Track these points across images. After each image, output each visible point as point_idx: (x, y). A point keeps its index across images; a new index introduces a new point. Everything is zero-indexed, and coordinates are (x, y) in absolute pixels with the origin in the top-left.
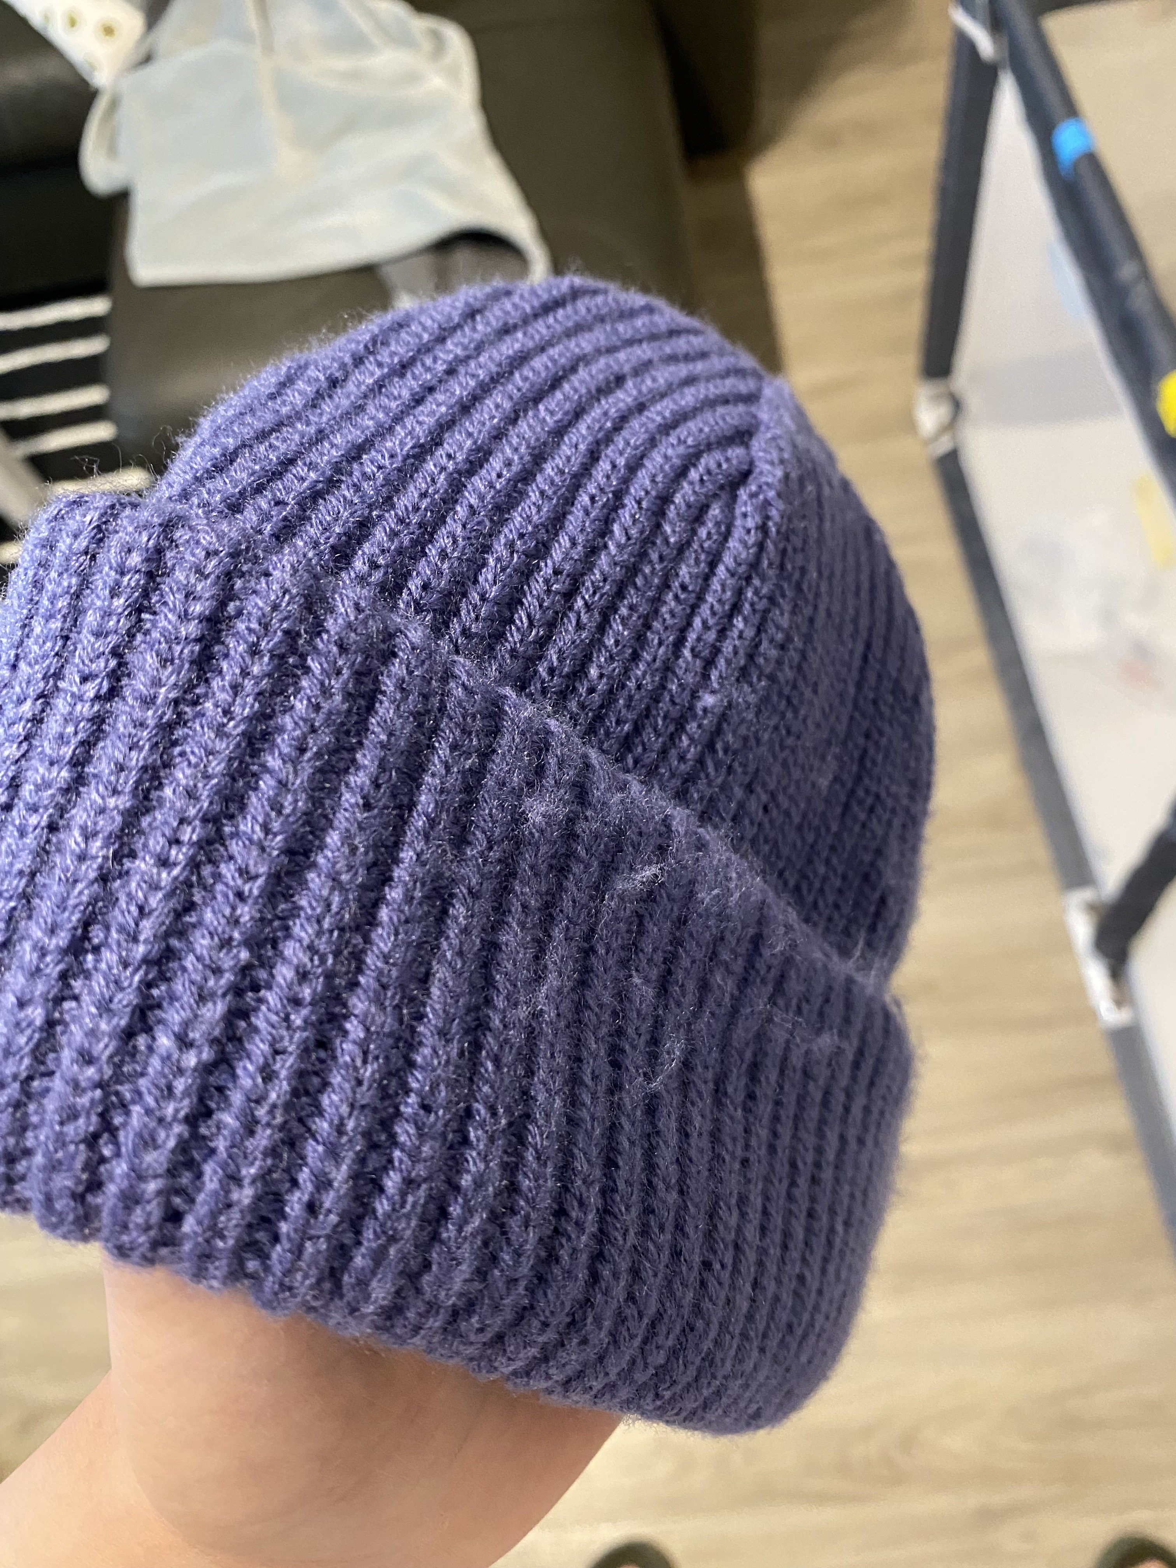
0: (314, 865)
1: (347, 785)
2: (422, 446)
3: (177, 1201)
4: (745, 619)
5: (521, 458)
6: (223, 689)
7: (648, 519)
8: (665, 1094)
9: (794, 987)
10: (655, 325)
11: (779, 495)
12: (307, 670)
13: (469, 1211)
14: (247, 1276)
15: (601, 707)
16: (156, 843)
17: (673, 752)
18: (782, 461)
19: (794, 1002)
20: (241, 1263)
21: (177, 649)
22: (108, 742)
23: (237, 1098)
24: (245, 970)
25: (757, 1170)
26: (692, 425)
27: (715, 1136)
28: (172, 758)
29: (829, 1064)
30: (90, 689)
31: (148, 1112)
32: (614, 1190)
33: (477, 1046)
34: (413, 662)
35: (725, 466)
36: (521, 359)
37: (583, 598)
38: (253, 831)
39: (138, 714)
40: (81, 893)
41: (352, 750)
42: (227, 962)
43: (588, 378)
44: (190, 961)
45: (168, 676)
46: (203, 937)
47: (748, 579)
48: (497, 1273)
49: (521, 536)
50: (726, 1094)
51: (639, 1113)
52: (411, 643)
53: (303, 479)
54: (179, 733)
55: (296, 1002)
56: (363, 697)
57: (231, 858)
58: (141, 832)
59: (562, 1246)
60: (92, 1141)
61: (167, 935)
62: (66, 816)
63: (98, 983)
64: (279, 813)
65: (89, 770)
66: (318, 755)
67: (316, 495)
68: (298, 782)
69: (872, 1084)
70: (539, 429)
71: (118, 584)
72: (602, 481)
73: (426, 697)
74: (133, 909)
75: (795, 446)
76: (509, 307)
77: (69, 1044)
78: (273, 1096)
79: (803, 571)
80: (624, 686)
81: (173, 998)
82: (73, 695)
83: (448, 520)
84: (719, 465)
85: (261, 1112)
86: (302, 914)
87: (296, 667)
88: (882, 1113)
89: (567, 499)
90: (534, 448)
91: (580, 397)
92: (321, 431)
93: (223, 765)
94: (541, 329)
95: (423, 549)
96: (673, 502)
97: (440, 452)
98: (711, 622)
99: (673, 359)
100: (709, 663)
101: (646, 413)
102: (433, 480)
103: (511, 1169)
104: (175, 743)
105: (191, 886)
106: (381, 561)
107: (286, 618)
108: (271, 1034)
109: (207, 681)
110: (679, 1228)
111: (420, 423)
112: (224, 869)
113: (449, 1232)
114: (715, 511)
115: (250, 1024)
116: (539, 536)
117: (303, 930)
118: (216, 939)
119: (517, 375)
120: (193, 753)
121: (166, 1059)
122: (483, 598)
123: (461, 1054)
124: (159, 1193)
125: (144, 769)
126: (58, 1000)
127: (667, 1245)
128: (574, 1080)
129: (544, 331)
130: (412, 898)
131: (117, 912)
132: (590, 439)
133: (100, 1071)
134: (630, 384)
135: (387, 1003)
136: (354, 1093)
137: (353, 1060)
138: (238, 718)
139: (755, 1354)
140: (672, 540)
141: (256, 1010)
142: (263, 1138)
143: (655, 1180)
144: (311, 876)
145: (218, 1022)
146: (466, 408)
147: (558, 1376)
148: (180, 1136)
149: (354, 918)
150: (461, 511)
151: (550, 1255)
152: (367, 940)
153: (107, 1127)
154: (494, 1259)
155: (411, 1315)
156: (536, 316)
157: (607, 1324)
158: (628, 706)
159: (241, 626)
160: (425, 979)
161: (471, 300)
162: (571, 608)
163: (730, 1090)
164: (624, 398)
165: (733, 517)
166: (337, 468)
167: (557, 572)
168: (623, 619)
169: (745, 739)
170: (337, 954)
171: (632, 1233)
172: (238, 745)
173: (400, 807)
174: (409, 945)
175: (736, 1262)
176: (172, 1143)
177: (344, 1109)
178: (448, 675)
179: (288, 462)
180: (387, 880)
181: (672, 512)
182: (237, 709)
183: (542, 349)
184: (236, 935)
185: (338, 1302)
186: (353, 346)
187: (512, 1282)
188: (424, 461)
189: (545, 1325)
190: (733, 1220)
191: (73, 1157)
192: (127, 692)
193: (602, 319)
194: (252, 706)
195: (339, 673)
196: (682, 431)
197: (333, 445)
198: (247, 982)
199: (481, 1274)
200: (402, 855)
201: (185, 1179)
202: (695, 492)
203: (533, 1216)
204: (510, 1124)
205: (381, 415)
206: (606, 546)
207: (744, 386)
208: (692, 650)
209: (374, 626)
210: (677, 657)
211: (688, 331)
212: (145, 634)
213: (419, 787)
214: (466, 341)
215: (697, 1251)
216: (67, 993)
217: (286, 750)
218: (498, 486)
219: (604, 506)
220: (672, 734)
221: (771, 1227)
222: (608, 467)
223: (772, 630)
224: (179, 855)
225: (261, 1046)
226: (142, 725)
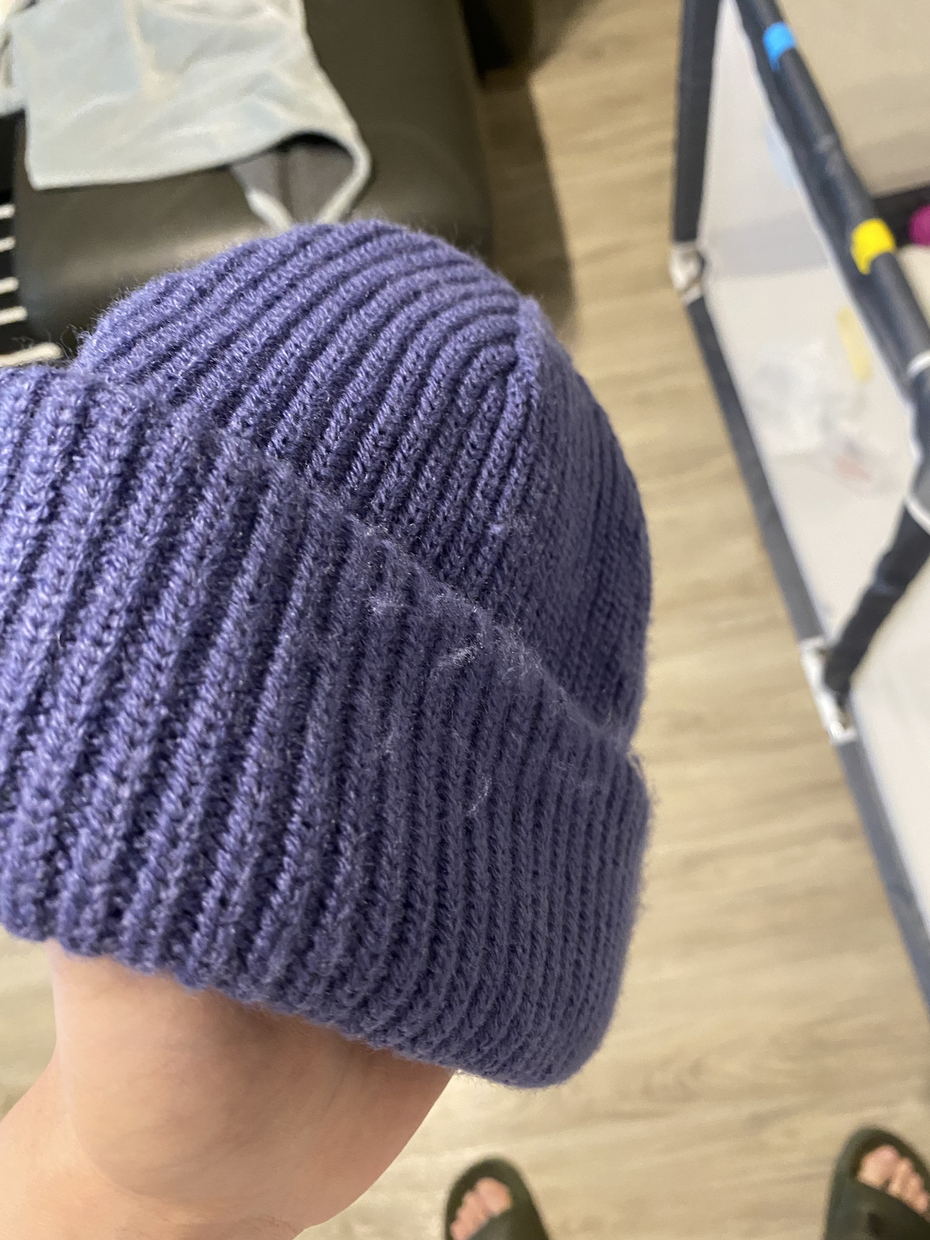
0: (214, 644)
1: (237, 584)
2: (275, 338)
3: (118, 900)
4: (519, 471)
5: (350, 348)
6: (139, 512)
7: (446, 396)
8: (477, 819)
9: (565, 744)
10: (438, 257)
11: (537, 379)
12: (203, 498)
13: (341, 902)
14: (174, 957)
15: (418, 534)
16: (92, 628)
17: (472, 569)
18: (538, 355)
19: (565, 756)
20: (169, 948)
21: (102, 483)
22: (50, 554)
23: (163, 820)
24: (165, 723)
25: (544, 881)
26: (473, 328)
27: (514, 853)
28: (101, 565)
29: (591, 802)
30: (33, 516)
31: (94, 832)
32: (445, 889)
33: (342, 780)
34: (282, 492)
35: (497, 358)
36: (344, 277)
37: (402, 452)
38: (167, 618)
39: (73, 532)
40: (33, 668)
41: (239, 558)
42: (150, 718)
43: (394, 293)
44: (122, 718)
45: (97, 504)
46: (132, 698)
47: (519, 441)
48: (363, 950)
49: (354, 405)
50: (520, 822)
51: (460, 833)
52: (280, 479)
53: (186, 361)
54: (107, 545)
55: (205, 746)
56: (245, 519)
57: (151, 639)
58: (79, 621)
59: (409, 930)
60: (48, 858)
61: (102, 699)
62: (19, 611)
63: (50, 738)
64: (186, 605)
65: (36, 576)
66: (213, 561)
67: (199, 373)
68: (199, 581)
69: (621, 820)
70: (361, 327)
71: (53, 433)
72: (411, 366)
73: (292, 519)
74: (77, 680)
75: (546, 346)
76: (330, 240)
77: (29, 784)
78: (191, 817)
79: (556, 436)
80: (434, 518)
81: (109, 745)
82: (20, 520)
83: (299, 392)
84: (494, 357)
85: (182, 830)
86: (207, 680)
87: (195, 496)
88: (629, 842)
89: (385, 379)
90: (359, 341)
91: (390, 305)
92: (196, 327)
93: (141, 569)
94: (355, 256)
95: (281, 412)
96: (463, 383)
97: (289, 343)
98: (494, 471)
99: (454, 281)
100: (495, 502)
101: (438, 318)
102: (287, 363)
103: (371, 871)
104: (103, 554)
105: (120, 660)
106: (251, 422)
107: (186, 459)
108: (187, 770)
109: (126, 506)
110: (492, 918)
111: (273, 322)
112: (145, 647)
113: (327, 919)
114: (493, 391)
115: (170, 764)
116: (367, 405)
117: (207, 693)
118: (142, 699)
119: (342, 289)
120: (118, 560)
121: (106, 792)
122: (328, 450)
123: (331, 784)
124: (104, 894)
125: (80, 573)
126: (18, 752)
127: (484, 932)
128: (413, 808)
129: (358, 259)
130: (289, 669)
131: (63, 682)
132: (399, 335)
133: (54, 802)
134: (424, 297)
135: (274, 747)
136: (252, 813)
137: (250, 789)
138: (152, 533)
139: (548, 1019)
140: (464, 411)
141: (175, 753)
142: (183, 850)
143: (474, 883)
144: (212, 652)
145: (146, 761)
146: (306, 310)
147: (408, 1032)
148: (119, 849)
149: (246, 683)
150: (308, 386)
151: (401, 937)
152: (257, 700)
153: (62, 847)
154: (360, 940)
155: (299, 984)
156: (351, 248)
157: (443, 991)
158: (438, 533)
159: (151, 465)
160: (302, 729)
161: (302, 235)
162: (393, 459)
163: (523, 819)
164: (420, 307)
165: (506, 396)
166: (212, 353)
167: (381, 432)
168: (431, 469)
169: (522, 560)
170: (234, 711)
171: (459, 921)
172: (152, 555)
173: (277, 602)
174: (289, 704)
175: (533, 947)
176: (112, 856)
177: (245, 826)
178: (308, 504)
179: (175, 349)
180: (270, 656)
181: (462, 390)
182: (150, 527)
183: (357, 271)
184: (157, 697)
185: (244, 976)
186: (216, 266)
187: (374, 957)
188: (278, 348)
189: (399, 991)
190: (530, 916)
191: (34, 871)
192: (64, 516)
193: (399, 252)
194: (162, 525)
195: (226, 500)
196: (466, 332)
197: (207, 337)
198: (166, 733)
199: (351, 951)
200: (280, 637)
201: (124, 883)
202: (477, 376)
203: (388, 906)
204: (368, 838)
205: (242, 316)
206: (416, 414)
207: (507, 302)
208: (482, 492)
209: (252, 466)
210: (472, 498)
211: (462, 262)
212: (76, 472)
213: (290, 587)
214: (301, 264)
215: (505, 938)
216: (25, 745)
217: (188, 557)
218: (334, 369)
219: (413, 385)
220: (471, 555)
221: (556, 924)
222: (414, 356)
223: (537, 479)
224: (110, 638)
225: (180, 779)
226: (78, 541)
